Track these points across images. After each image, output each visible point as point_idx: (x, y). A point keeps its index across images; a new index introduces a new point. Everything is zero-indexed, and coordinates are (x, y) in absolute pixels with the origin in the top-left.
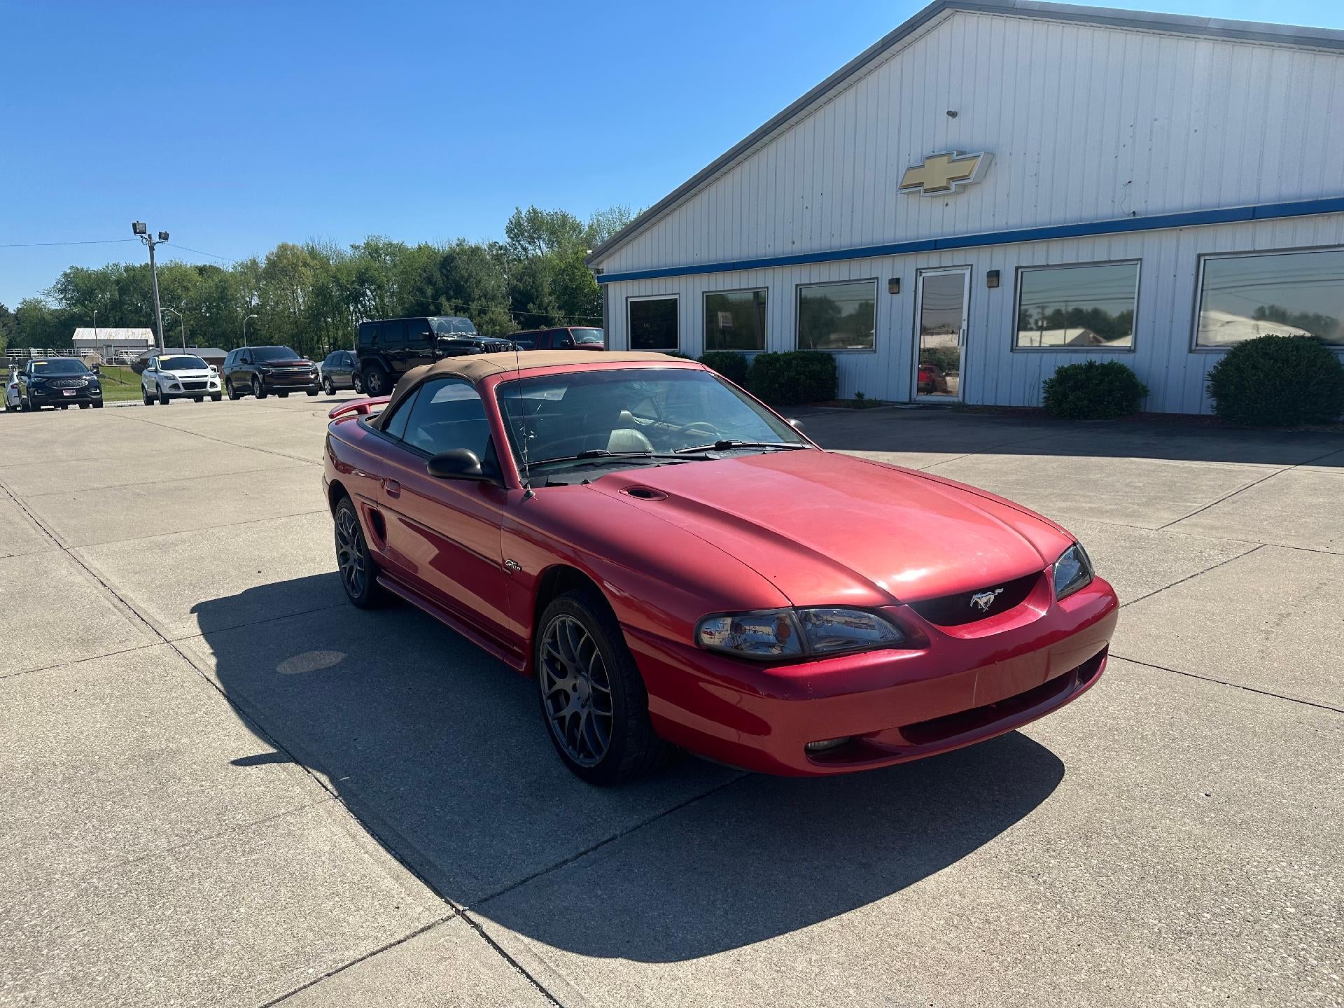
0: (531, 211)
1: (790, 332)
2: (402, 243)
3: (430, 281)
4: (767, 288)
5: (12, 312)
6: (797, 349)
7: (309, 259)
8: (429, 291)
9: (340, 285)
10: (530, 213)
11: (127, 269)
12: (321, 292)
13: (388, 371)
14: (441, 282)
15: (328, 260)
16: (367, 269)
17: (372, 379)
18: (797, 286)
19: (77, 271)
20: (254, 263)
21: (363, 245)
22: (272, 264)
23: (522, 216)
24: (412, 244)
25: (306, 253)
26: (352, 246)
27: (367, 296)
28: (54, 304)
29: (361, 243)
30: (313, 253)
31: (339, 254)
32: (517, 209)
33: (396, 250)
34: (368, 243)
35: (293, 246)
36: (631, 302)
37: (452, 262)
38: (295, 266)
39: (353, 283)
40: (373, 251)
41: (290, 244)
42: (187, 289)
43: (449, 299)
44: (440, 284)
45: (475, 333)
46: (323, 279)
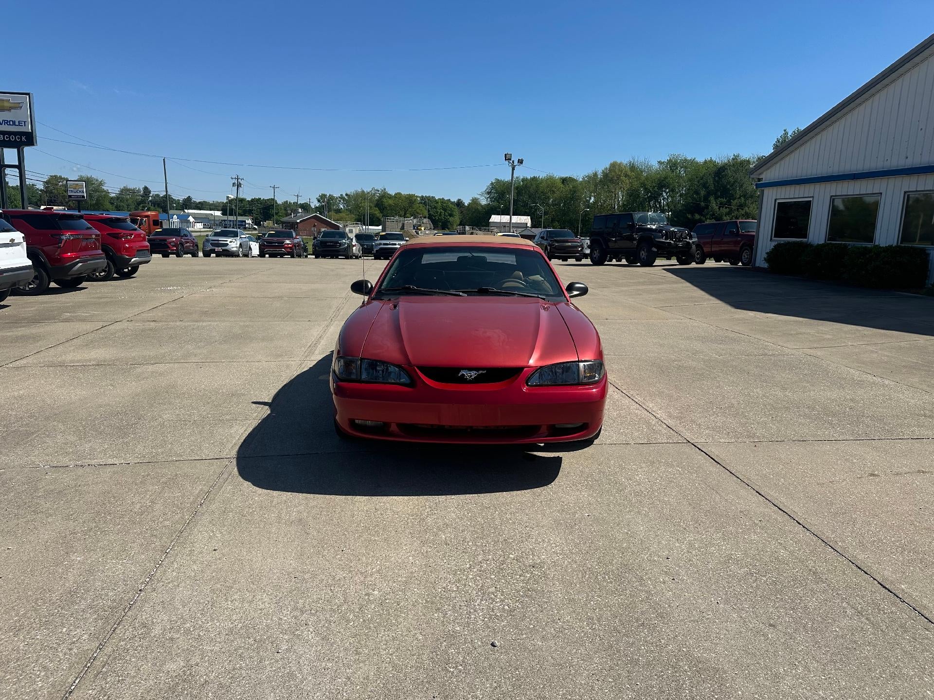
0: (796, 132)
1: (895, 230)
2: (695, 159)
3: (705, 185)
4: (881, 193)
5: (466, 205)
6: (899, 244)
7: (629, 173)
8: (703, 193)
9: (646, 189)
10: (795, 133)
11: (523, 180)
12: (633, 195)
13: (604, 247)
14: (713, 186)
15: (642, 172)
16: (666, 178)
17: (595, 252)
18: (905, 192)
19: (498, 181)
20: (595, 175)
21: (666, 161)
22: (605, 175)
23: (789, 136)
24: (700, 159)
25: (628, 169)
26: (659, 162)
27: (663, 196)
28: (484, 202)
29: (665, 159)
30: (633, 167)
31: (649, 167)
32: (785, 131)
33: (688, 164)
34: (670, 160)
35: (620, 163)
36: (778, 203)
37: (724, 171)
38: (619, 177)
39: (654, 187)
40: (673, 165)
41: (619, 162)
42: (554, 192)
43: (716, 198)
44: (712, 187)
45: (665, 223)
46: (636, 184)
